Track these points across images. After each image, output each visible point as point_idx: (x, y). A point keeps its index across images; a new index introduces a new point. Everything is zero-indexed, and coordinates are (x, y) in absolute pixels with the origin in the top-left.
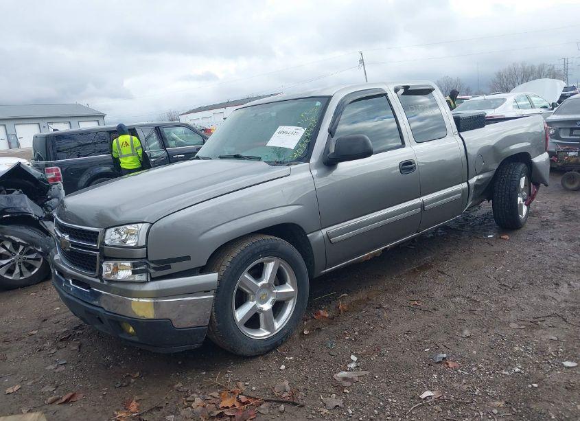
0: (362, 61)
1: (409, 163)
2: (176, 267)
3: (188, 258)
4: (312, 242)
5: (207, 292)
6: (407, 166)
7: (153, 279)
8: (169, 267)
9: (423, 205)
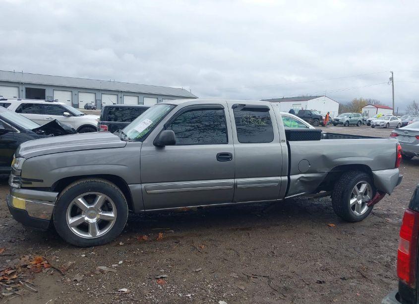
0: (392, 79)
1: (227, 154)
2: (35, 184)
3: (42, 181)
4: (131, 189)
5: (51, 202)
6: (224, 157)
7: (22, 188)
8: (31, 183)
9: (235, 185)
